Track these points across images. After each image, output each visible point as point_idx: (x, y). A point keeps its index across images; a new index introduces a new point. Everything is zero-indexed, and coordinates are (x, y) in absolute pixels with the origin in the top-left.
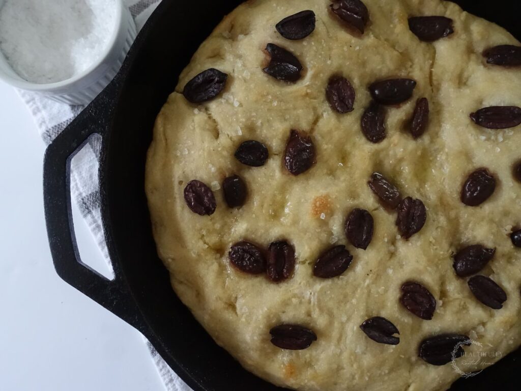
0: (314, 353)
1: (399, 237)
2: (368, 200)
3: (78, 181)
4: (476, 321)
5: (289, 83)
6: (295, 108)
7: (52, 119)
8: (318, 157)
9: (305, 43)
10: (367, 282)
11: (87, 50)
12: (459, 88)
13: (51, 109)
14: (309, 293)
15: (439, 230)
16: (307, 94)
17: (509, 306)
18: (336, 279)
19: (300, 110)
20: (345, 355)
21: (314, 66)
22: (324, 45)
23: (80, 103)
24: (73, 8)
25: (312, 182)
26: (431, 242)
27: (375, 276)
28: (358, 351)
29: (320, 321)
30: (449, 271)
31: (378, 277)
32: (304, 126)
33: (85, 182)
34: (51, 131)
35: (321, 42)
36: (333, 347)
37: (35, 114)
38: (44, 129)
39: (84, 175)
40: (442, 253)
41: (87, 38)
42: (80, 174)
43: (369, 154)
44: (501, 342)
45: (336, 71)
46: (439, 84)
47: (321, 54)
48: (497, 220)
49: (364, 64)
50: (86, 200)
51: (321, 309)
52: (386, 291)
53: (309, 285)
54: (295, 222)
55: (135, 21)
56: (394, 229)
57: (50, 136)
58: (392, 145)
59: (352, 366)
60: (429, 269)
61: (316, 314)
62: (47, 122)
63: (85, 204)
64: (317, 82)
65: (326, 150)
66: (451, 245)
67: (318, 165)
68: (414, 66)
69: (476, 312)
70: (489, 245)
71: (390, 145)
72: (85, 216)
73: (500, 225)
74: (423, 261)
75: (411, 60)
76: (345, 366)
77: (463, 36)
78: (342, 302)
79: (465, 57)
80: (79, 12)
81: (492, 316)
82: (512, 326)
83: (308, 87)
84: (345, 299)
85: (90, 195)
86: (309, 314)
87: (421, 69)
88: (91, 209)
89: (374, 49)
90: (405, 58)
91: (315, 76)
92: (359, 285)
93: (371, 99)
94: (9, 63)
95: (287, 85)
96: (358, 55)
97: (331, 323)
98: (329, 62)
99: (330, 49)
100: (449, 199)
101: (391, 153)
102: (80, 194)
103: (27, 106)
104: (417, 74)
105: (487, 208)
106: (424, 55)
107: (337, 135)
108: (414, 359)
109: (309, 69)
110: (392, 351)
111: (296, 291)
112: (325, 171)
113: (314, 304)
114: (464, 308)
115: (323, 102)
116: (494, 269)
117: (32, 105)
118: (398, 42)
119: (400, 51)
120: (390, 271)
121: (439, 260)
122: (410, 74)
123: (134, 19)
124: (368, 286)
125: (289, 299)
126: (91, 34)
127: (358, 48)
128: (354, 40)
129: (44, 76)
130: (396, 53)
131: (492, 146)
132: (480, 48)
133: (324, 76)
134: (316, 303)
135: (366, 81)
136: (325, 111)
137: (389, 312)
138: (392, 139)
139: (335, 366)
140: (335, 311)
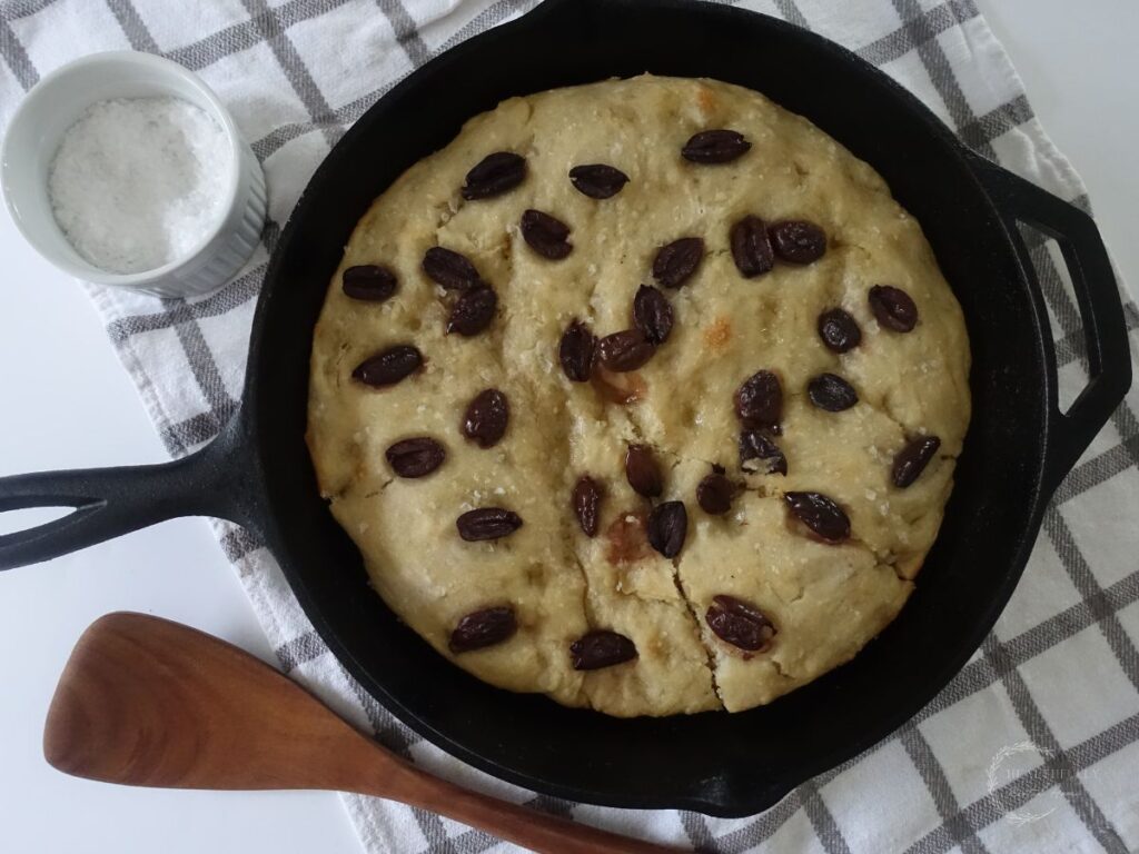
11: (188, 219)
23: (176, 295)
24: (164, 150)
41: (187, 198)
50: (175, 432)
55: (262, 167)
80: (175, 155)
85: (184, 423)
94: (68, 240)
103: (93, 301)
123: (261, 163)
126: (194, 192)
129: (122, 257)
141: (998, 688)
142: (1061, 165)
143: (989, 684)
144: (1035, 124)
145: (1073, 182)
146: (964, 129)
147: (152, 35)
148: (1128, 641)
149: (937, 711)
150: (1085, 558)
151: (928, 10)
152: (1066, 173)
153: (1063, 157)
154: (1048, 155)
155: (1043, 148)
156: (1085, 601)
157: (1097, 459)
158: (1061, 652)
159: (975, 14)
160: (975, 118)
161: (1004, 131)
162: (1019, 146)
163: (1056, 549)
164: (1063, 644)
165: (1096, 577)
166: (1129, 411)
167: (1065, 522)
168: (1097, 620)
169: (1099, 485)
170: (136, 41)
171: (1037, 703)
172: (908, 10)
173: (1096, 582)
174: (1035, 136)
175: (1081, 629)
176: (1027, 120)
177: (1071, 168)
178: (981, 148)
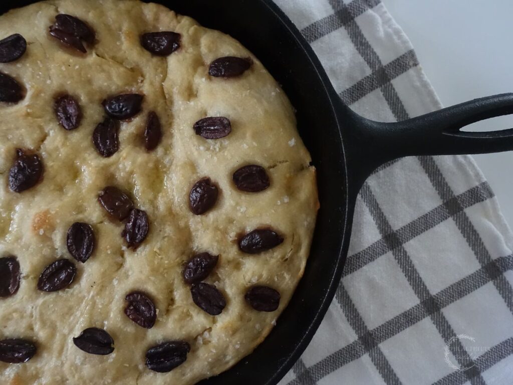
0: (39, 366)
1: (124, 248)
2: (94, 213)
4: (199, 328)
5: (10, 104)
6: (17, 128)
8: (45, 174)
9: (19, 65)
10: (92, 293)
12: (189, 100)
14: (30, 307)
15: (166, 239)
16: (28, 114)
17: (230, 312)
18: (60, 293)
19: (23, 130)
20: (66, 366)
21: (33, 86)
22: (41, 66)
25: (37, 199)
26: (156, 252)
27: (99, 288)
28: (78, 362)
29: (41, 334)
30: (176, 280)
31: (103, 288)
32: (29, 144)
35: (37, 63)
36: (54, 359)
40: (166, 262)
43: (97, 169)
44: (227, 347)
45: (58, 90)
46: (171, 97)
47: (39, 75)
48: (221, 227)
49: (89, 82)
51: (44, 323)
52: (110, 302)
53: (31, 299)
54: (18, 239)
56: (119, 240)
58: (121, 158)
59: (74, 376)
60: (152, 278)
61: (37, 327)
64: (38, 102)
65: (52, 166)
66: (183, 253)
67: (45, 181)
68: (145, 81)
69: (199, 319)
70: (214, 252)
71: (120, 158)
73: (225, 232)
74: (147, 270)
75: (143, 76)
76: (68, 377)
77: (191, 50)
78: (67, 314)
79: (190, 70)
81: (214, 322)
82: (235, 332)
83: (28, 106)
84: (70, 311)
86: (31, 328)
87: (151, 83)
89: (98, 67)
90: (135, 72)
91: (36, 96)
92: (84, 297)
93: (103, 114)
95: (8, 106)
96: (80, 74)
97: (52, 335)
98: (49, 82)
99: (48, 70)
100: (178, 209)
101: (121, 166)
104: (146, 89)
105: (212, 216)
106: (156, 70)
107: (63, 152)
108: (141, 367)
109: (28, 90)
110: (112, 360)
111: (17, 306)
112: (52, 187)
113: (36, 318)
114: (188, 315)
115: (50, 120)
116: (220, 276)
118: (127, 59)
119: (129, 67)
120: (115, 282)
121: (165, 269)
122: (141, 89)
124: (93, 297)
125: (10, 314)
127: (77, 67)
128: (72, 60)
130: (122, 69)
131: (211, 155)
132: (208, 60)
133: (47, 95)
134: (38, 317)
135: (97, 97)
136: (51, 129)
137: (111, 322)
138: (121, 153)
139: (58, 378)
140: (58, 324)
141: (366, 358)
142: (397, 32)
143: (360, 357)
144: (382, 7)
145: (404, 42)
146: (339, 12)
148: (449, 327)
149: (328, 373)
150: (421, 276)
152: (400, 37)
153: (398, 26)
154: (390, 26)
155: (387, 22)
156: (421, 303)
157: (427, 215)
158: (406, 335)
160: (345, 5)
161: (362, 12)
162: (371, 22)
163: (403, 272)
164: (408, 330)
165: (428, 288)
166: (447, 184)
168: (429, 315)
169: (429, 230)
171: (393, 367)
173: (428, 291)
174: (382, 15)
175: (419, 320)
176: (377, 4)
177: (404, 34)
178: (349, 23)
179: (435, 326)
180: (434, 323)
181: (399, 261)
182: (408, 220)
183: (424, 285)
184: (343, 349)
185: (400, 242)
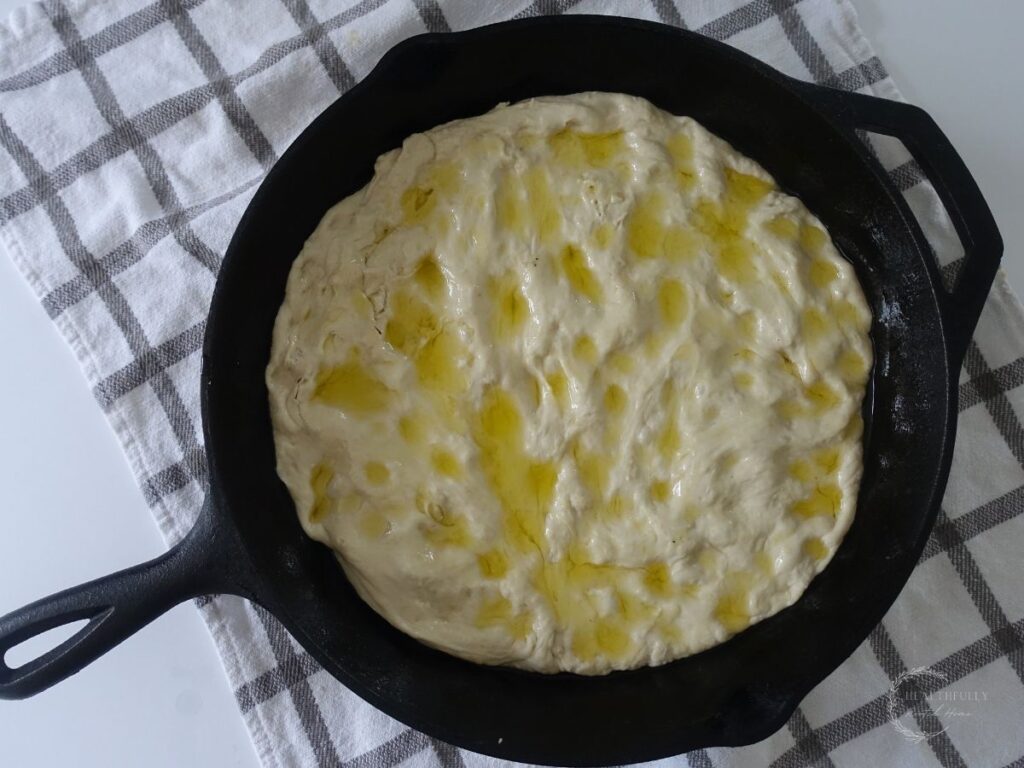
3: (142, 455)
7: (105, 365)
13: (103, 349)
33: (152, 455)
34: (105, 385)
37: (81, 358)
38: (95, 381)
39: (151, 445)
42: (145, 444)
50: (153, 483)
57: (104, 391)
62: (99, 371)
63: (153, 488)
72: (152, 506)
85: (160, 474)
88: (160, 495)
102: (146, 473)
103: (71, 348)
117: (77, 346)
147: (118, 102)
149: (848, 740)
150: (993, 592)
151: (840, 72)
156: (993, 634)
157: (1003, 498)
158: (969, 684)
159: (883, 76)
160: (886, 172)
161: (912, 185)
162: (928, 199)
163: (964, 584)
164: (971, 676)
165: (1004, 611)
167: (973, 557)
168: (1005, 653)
169: (1005, 523)
170: (104, 108)
172: (822, 72)
173: (1004, 617)
175: (990, 662)
179: (1014, 672)
180: (1013, 667)
181: (959, 569)
182: (974, 505)
183: (997, 605)
184: (872, 703)
185: (960, 538)
